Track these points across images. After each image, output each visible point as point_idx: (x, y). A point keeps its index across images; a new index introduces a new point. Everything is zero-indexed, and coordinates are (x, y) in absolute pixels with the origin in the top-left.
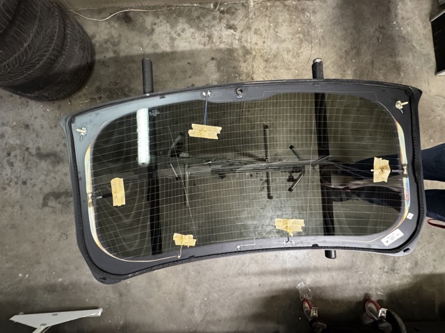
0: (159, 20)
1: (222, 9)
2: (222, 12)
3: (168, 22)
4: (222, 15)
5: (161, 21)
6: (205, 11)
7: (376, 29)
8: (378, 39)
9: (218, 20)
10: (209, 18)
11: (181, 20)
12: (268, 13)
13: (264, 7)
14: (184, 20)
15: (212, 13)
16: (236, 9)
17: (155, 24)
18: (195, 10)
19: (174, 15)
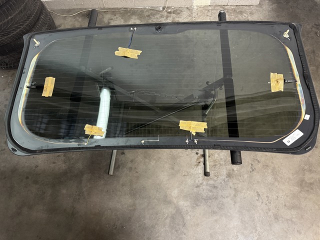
0: (115, 17)
1: (169, 11)
2: (170, 13)
3: (122, 18)
4: (169, 15)
5: (117, 18)
6: (155, 12)
7: (313, 26)
8: (316, 33)
9: (165, 18)
10: (158, 16)
11: (134, 17)
12: (209, 14)
13: (205, 10)
14: (136, 17)
15: (161, 13)
16: (181, 11)
17: (112, 19)
18: (147, 11)
19: (129, 14)
